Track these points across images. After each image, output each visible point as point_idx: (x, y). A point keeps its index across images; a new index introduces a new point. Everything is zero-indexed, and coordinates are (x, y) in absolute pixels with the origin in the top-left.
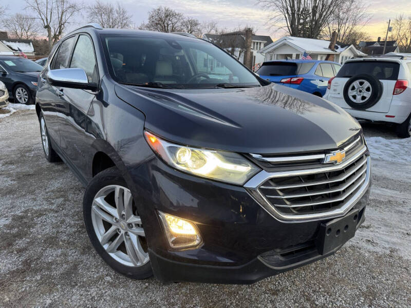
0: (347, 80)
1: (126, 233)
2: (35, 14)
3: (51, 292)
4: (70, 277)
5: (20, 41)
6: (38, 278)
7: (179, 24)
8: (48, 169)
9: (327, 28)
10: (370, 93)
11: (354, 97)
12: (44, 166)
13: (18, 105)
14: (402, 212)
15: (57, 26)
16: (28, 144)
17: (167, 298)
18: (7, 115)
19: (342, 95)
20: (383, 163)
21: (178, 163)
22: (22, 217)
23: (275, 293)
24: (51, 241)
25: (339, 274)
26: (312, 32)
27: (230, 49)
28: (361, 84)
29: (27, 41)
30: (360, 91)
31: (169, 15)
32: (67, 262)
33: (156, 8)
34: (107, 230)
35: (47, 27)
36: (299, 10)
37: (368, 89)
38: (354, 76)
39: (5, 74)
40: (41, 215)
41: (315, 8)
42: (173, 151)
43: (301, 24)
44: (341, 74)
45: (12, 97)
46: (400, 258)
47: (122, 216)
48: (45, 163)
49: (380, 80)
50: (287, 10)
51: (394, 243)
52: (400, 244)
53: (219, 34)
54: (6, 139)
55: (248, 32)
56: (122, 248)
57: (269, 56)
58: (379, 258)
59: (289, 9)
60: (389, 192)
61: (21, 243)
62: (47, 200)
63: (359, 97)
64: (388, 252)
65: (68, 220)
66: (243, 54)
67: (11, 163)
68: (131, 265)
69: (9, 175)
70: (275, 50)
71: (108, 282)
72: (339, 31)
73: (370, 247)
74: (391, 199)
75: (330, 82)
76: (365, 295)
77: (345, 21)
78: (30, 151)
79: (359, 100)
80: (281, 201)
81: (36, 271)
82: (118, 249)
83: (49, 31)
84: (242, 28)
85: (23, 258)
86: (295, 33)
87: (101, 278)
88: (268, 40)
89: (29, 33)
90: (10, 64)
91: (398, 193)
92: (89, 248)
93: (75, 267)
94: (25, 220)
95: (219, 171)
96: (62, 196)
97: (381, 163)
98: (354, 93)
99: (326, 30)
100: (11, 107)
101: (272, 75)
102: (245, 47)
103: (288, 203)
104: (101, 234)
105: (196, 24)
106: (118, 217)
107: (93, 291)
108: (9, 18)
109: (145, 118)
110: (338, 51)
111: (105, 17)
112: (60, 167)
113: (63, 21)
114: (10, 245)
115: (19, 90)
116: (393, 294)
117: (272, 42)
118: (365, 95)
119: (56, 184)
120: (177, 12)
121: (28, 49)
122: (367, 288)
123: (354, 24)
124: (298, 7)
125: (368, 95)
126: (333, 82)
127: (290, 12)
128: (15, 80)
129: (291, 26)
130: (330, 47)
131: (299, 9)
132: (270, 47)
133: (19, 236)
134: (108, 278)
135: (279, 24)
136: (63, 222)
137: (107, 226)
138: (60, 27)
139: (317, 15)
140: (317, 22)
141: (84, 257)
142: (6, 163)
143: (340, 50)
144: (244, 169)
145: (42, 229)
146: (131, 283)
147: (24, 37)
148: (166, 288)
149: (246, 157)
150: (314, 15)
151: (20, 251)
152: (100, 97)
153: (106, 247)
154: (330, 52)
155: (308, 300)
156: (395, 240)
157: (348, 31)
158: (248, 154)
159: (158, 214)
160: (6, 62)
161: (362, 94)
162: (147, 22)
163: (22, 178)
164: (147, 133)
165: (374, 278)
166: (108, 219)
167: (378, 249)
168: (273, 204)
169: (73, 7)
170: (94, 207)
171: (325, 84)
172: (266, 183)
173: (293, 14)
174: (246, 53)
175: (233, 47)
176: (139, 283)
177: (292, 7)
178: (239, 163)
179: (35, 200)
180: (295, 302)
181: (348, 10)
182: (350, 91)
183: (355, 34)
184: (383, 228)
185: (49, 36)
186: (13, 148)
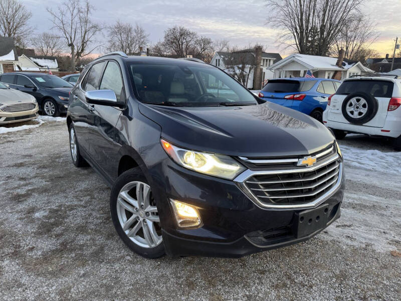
0: (345, 97)
1: (144, 220)
2: (61, 34)
3: (83, 265)
4: (98, 255)
5: (46, 57)
6: (73, 255)
7: (193, 42)
8: (75, 172)
9: (335, 45)
10: (366, 109)
11: (352, 113)
12: (72, 170)
13: (46, 117)
14: (383, 215)
15: (80, 45)
16: (56, 152)
17: (175, 273)
18: (37, 126)
19: (340, 111)
20: (375, 174)
21: (185, 163)
22: (57, 211)
23: (263, 272)
24: (82, 229)
25: (318, 260)
26: (321, 50)
27: (240, 66)
28: (358, 100)
29: (52, 58)
30: (357, 108)
31: (183, 33)
32: (95, 245)
33: (172, 27)
34: (128, 218)
35: (71, 45)
36: (307, 29)
37: (364, 106)
38: (352, 93)
39: (35, 89)
40: (72, 209)
41: (323, 27)
42: (181, 154)
43: (309, 42)
44: (340, 92)
45: (41, 110)
46: (373, 251)
47: (141, 206)
48: (73, 168)
49: (376, 98)
50: (296, 29)
51: (370, 239)
52: (376, 240)
53: (230, 52)
54: (38, 147)
55: (258, 50)
56: (140, 233)
57: (278, 73)
58: (355, 250)
59: (298, 28)
60: (375, 199)
61: (58, 230)
62: (76, 197)
63: (356, 113)
64: (364, 246)
65: (94, 214)
66: (253, 71)
67: (44, 167)
68: (147, 246)
69: (43, 177)
70: (284, 66)
71: (128, 260)
72: (347, 48)
73: (349, 242)
74: (375, 204)
75: (329, 99)
76: (337, 277)
77: (352, 39)
78: (59, 157)
79: (356, 116)
80: (262, 193)
81: (71, 250)
82: (137, 234)
83: (73, 49)
84: (253, 46)
85: (60, 241)
86: (303, 50)
87: (123, 257)
88: (277, 57)
89: (54, 51)
90: (40, 80)
91: (383, 199)
92: (113, 235)
93: (102, 249)
94: (60, 213)
95: (216, 169)
96: (88, 195)
97: (372, 173)
98: (352, 109)
99: (333, 47)
100: (41, 119)
101: (276, 92)
102: (255, 64)
103: (267, 195)
104: (123, 221)
105: (209, 43)
106: (138, 207)
107: (117, 266)
108: (37, 36)
109: (161, 129)
110: (346, 67)
111: (124, 36)
112: (86, 172)
113: (86, 39)
114: (49, 231)
115: (47, 104)
116: (361, 277)
117: (281, 59)
118: (362, 111)
119: (84, 185)
120: (191, 31)
121: (53, 65)
122: (340, 271)
123: (362, 42)
124: (306, 26)
125: (364, 111)
126: (332, 99)
127: (299, 31)
128: (45, 95)
129: (300, 44)
130: (337, 64)
131: (307, 27)
132: (279, 64)
133: (56, 224)
134: (128, 258)
135: (288, 42)
136: (90, 215)
137: (129, 214)
138: (83, 45)
139: (325, 33)
140: (325, 40)
141: (109, 242)
142: (40, 167)
143: (347, 67)
144: (235, 168)
145: (75, 219)
146: (147, 262)
147: (49, 54)
148: (174, 266)
149: (235, 159)
150: (322, 33)
151: (58, 236)
152: (126, 113)
153: (127, 232)
154: (337, 68)
155: (289, 278)
156: (371, 237)
157: (356, 48)
158: (237, 157)
159: (170, 201)
160: (37, 79)
161: (359, 110)
162: (163, 40)
163: (54, 179)
164: (163, 141)
165: (347, 265)
166: (130, 209)
167: (355, 243)
168: (256, 195)
169: (95, 27)
170: (119, 199)
171: (326, 100)
172: (250, 179)
173: (302, 32)
174: (256, 70)
175: (244, 64)
176: (153, 262)
177: (301, 27)
178: (231, 164)
179: (66, 197)
180: (278, 279)
181: (356, 28)
182: (348, 107)
183: (363, 51)
184: (363, 227)
185: (72, 53)
186: (45, 155)
